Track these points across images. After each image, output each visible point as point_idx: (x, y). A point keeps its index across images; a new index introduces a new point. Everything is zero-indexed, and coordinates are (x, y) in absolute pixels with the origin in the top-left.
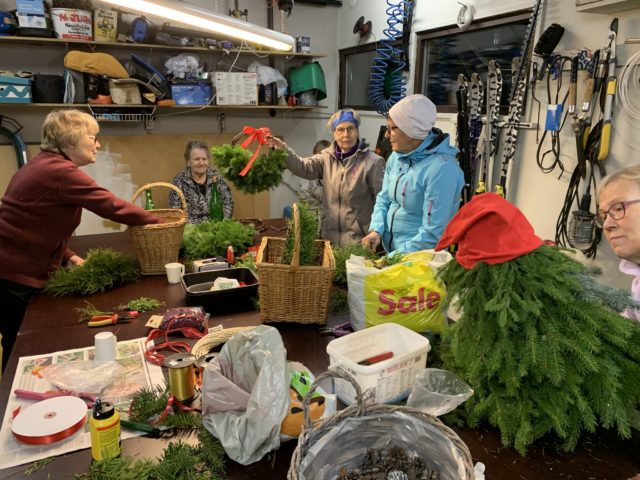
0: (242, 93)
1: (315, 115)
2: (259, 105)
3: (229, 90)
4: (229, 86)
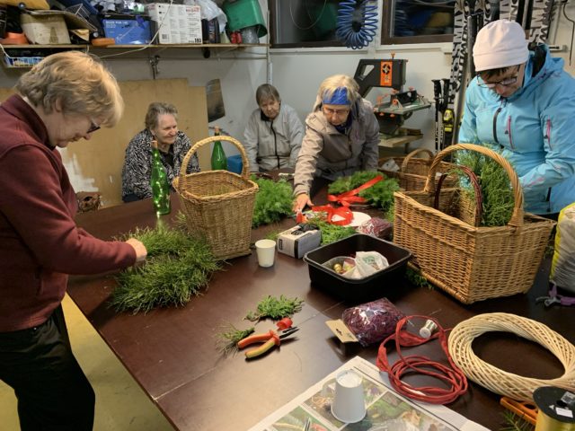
0: (186, 30)
2: (204, 43)
4: (171, 20)
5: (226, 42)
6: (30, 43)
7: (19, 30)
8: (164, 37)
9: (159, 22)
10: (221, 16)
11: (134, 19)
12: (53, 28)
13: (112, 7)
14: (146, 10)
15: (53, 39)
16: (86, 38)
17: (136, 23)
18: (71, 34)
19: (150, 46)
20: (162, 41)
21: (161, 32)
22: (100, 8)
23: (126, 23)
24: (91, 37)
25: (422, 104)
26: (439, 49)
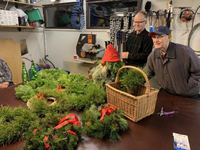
0: (12, 20)
1: (36, 31)
2: (19, 26)
3: (6, 19)
4: (5, 16)
5: (28, 25)
10: (26, 16)
21: (1, 21)
26: (106, 31)
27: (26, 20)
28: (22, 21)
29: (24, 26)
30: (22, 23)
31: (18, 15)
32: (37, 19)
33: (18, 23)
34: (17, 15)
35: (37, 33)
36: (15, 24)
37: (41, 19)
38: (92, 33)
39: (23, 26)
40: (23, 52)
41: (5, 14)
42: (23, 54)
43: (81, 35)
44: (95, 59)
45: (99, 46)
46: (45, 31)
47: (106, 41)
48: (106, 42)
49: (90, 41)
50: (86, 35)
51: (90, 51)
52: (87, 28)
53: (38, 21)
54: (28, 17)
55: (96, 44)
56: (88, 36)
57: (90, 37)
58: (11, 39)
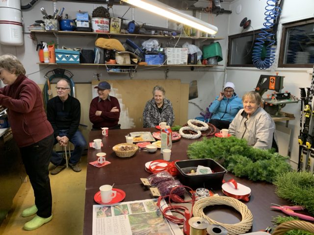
0: (180, 58)
2: (188, 64)
4: (174, 55)
5: (200, 64)
6: (117, 63)
7: (114, 58)
8: (169, 61)
9: (168, 55)
10: (199, 52)
11: (157, 54)
12: (125, 58)
13: (150, 50)
14: (164, 50)
15: (124, 62)
16: (136, 62)
17: (158, 56)
18: (131, 60)
19: (163, 65)
20: (168, 63)
21: (168, 59)
22: (145, 50)
23: (154, 56)
24: (138, 62)
25: (293, 100)
26: (306, 71)
27: (199, 57)
28: (193, 58)
29: (194, 64)
30: (192, 62)
31: (189, 52)
32: (213, 55)
33: (186, 61)
34: (186, 53)
35: (214, 73)
36: (182, 63)
37: (217, 55)
38: (277, 74)
39: (192, 64)
40: (192, 95)
41: (174, 52)
42: (190, 98)
43: (262, 77)
44: (277, 114)
45: (289, 94)
46: (226, 71)
47: (303, 87)
48: (303, 90)
49: (272, 86)
50: (268, 77)
51: (266, 101)
52: (279, 66)
53: (213, 57)
54: (203, 53)
55: (283, 91)
56: (271, 78)
57: (272, 81)
58: (180, 80)
